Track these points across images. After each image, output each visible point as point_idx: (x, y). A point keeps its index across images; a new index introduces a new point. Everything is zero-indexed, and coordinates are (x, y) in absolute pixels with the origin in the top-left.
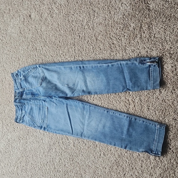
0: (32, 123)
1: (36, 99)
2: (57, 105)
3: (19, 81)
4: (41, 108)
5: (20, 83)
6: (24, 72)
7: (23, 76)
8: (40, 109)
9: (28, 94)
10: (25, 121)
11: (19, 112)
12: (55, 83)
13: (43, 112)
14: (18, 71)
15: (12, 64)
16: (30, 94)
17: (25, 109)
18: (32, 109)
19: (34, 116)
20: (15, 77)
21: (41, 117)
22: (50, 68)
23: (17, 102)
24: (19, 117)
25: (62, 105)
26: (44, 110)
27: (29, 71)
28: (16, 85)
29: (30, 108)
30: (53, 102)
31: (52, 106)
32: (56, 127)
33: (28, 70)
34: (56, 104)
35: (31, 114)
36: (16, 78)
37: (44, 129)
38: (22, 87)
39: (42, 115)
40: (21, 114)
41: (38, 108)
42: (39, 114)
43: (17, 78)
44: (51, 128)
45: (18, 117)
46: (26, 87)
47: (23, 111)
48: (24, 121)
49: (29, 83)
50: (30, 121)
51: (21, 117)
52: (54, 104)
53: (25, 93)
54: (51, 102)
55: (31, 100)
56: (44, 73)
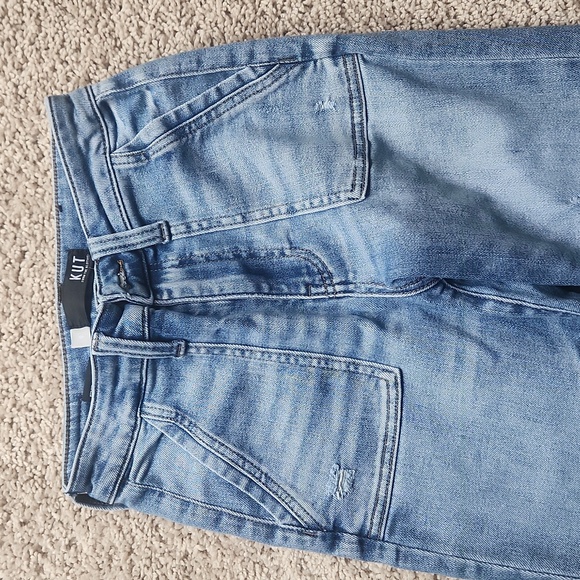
0: (236, 502)
1: (292, 310)
2: (496, 356)
3: (122, 161)
4: (339, 382)
5: (128, 180)
6: (175, 89)
7: (167, 125)
8: (324, 388)
9: (211, 266)
10: (169, 485)
11: (112, 414)
12: (473, 181)
13: (356, 413)
14: (119, 82)
15: (31, 27)
16: (226, 271)
17: (169, 392)
18: (241, 388)
19: (256, 440)
20: (84, 127)
21: (329, 449)
22: (427, 66)
23: (129, 332)
24: (111, 458)
25: (543, 351)
26: (359, 394)
27: (227, 83)
28: (84, 199)
29: (224, 379)
30: (461, 333)
31: (452, 364)
32: (480, 525)
33: (211, 79)
34: (481, 344)
35: (235, 426)
36: (87, 142)
37: (361, 543)
38: (145, 212)
39: (343, 432)
40: (125, 429)
41: (312, 383)
42: (312, 425)
43: (94, 142)
44: (426, 539)
45: (95, 456)
46: (183, 215)
47: (153, 409)
48: (160, 484)
49: (217, 180)
50: (216, 488)
51: (128, 458)
52: (472, 352)
53: (171, 259)
54: (445, 335)
55: (259, 319)
56: (363, 104)
